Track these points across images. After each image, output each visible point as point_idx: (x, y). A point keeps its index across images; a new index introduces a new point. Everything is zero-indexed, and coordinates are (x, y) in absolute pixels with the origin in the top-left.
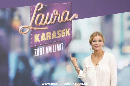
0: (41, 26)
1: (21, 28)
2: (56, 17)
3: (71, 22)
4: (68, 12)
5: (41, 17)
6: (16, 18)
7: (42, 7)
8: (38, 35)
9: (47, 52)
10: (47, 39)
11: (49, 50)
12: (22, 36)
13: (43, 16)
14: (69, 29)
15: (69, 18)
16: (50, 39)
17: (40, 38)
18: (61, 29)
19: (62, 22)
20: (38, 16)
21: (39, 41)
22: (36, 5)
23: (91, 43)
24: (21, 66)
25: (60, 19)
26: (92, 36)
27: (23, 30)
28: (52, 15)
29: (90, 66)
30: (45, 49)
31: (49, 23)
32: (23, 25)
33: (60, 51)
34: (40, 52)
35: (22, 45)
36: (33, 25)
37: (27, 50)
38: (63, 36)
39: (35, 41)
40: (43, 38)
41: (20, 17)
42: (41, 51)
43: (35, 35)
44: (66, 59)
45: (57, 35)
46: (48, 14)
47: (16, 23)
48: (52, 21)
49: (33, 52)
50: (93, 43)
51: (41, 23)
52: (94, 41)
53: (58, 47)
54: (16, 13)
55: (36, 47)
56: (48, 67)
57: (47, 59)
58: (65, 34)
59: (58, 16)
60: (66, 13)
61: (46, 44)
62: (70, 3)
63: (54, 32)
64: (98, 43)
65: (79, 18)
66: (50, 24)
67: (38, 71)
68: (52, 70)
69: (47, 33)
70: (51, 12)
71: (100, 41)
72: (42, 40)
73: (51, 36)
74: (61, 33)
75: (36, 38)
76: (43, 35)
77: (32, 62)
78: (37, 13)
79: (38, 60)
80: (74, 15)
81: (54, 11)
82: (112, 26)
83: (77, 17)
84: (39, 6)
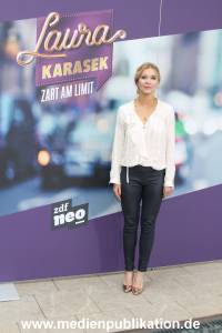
0: (55, 52)
1: (19, 54)
2: (82, 36)
3: (111, 45)
4: (106, 28)
5: (54, 36)
6: (12, 38)
7: (57, 19)
8: (50, 67)
9: (63, 95)
10: (65, 74)
11: (67, 92)
12: (21, 68)
13: (59, 34)
14: (106, 58)
15: (107, 38)
16: (70, 73)
18: (91, 57)
20: (50, 34)
21: (49, 76)
22: (47, 15)
24: (19, 116)
25: (90, 41)
27: (23, 58)
28: (76, 32)
30: (60, 90)
31: (69, 46)
32: (23, 49)
33: (87, 96)
34: (50, 95)
35: (21, 82)
36: (41, 49)
37: (28, 91)
38: (94, 69)
39: (44, 77)
41: (19, 37)
42: (52, 94)
43: (44, 67)
44: (98, 109)
45: (83, 68)
46: (68, 31)
47: (12, 47)
48: (76, 42)
49: (38, 94)
50: (142, 81)
51: (54, 46)
52: (144, 78)
53: (84, 89)
54: (13, 31)
55: (45, 87)
56: (64, 119)
57: (63, 107)
58: (98, 66)
59: (86, 35)
60: (102, 29)
63: (78, 63)
64: (149, 80)
66: (71, 49)
67: (46, 125)
68: (72, 126)
69: (66, 65)
70: (73, 28)
72: (55, 75)
73: (72, 69)
74: (90, 64)
76: (58, 66)
77: (37, 110)
78: (49, 29)
79: (47, 108)
80: (118, 32)
81: (80, 26)
83: (122, 37)
84: (53, 17)
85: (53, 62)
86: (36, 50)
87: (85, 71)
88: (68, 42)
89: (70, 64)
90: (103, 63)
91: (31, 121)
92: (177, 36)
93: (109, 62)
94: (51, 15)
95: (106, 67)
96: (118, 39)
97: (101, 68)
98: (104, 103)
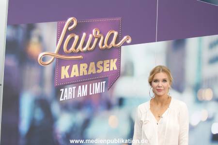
0: (72, 54)
1: (41, 55)
2: (96, 40)
3: (119, 48)
4: (116, 33)
6: (34, 40)
7: (75, 24)
8: (68, 67)
9: (79, 94)
10: (81, 74)
11: (83, 91)
12: (42, 68)
13: (77, 37)
14: (116, 60)
15: (117, 42)
17: (70, 71)
18: (103, 59)
19: (106, 49)
20: (69, 37)
21: (68, 76)
22: (67, 20)
24: (39, 115)
25: (103, 44)
26: (153, 73)
27: (44, 59)
28: (91, 36)
29: (147, 119)
30: (77, 89)
31: (85, 49)
32: (44, 50)
33: (100, 94)
34: (68, 94)
35: (41, 82)
36: (61, 51)
37: (48, 90)
38: (106, 70)
39: (63, 77)
40: (75, 73)
41: (40, 39)
42: (70, 93)
43: (63, 68)
44: (109, 106)
45: (97, 69)
46: (84, 34)
47: (34, 48)
48: (91, 45)
49: (57, 93)
51: (72, 49)
52: (156, 81)
54: (35, 32)
56: (80, 117)
57: (79, 105)
58: (109, 67)
59: (99, 39)
60: (112, 35)
61: (78, 81)
62: (119, 19)
63: (92, 64)
64: (161, 84)
65: (132, 43)
66: (87, 51)
67: (64, 123)
68: (87, 123)
69: (82, 65)
70: (89, 32)
71: (165, 81)
72: (72, 76)
73: (87, 69)
74: (102, 65)
75: (64, 72)
76: (75, 67)
77: (55, 108)
78: (68, 32)
79: (65, 107)
80: (125, 38)
81: (94, 31)
82: (183, 56)
83: (129, 42)
84: (71, 22)
85: (71, 63)
86: (56, 52)
87: (99, 71)
88: (84, 45)
89: (85, 65)
93: (118, 64)
94: (70, 20)
95: (116, 68)
96: (125, 44)
97: (111, 69)
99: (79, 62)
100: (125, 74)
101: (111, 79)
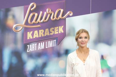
0: (34, 24)
1: (14, 26)
2: (49, 15)
3: (65, 19)
4: (62, 10)
5: (34, 16)
6: (10, 17)
8: (31, 32)
9: (39, 48)
10: (40, 36)
11: (41, 46)
12: (15, 34)
13: (36, 14)
15: (63, 16)
16: (43, 36)
17: (33, 35)
19: (56, 20)
20: (31, 15)
21: (31, 38)
23: (77, 39)
24: (14, 61)
25: (54, 17)
26: (78, 33)
27: (16, 28)
28: (45, 13)
31: (42, 21)
32: (16, 23)
33: (53, 48)
34: (32, 48)
35: (15, 41)
36: (27, 23)
37: (20, 46)
38: (56, 33)
39: (28, 38)
40: (36, 35)
41: (14, 17)
43: (28, 33)
44: (59, 55)
45: (50, 32)
46: (41, 12)
47: (10, 22)
48: (45, 19)
49: (25, 47)
51: (34, 21)
54: (10, 13)
55: (29, 44)
56: (40, 61)
57: (39, 55)
58: (58, 31)
59: (51, 15)
62: (64, 1)
63: (47, 30)
65: (73, 16)
66: (43, 22)
67: (30, 65)
68: (45, 65)
69: (40, 31)
71: (86, 38)
72: (34, 37)
73: (44, 33)
74: (54, 30)
75: (29, 35)
76: (36, 32)
78: (31, 12)
79: (31, 56)
80: (68, 12)
81: (47, 10)
83: (71, 15)
85: (34, 30)
86: (23, 24)
87: (51, 34)
88: (41, 19)
89: (43, 31)
90: (61, 30)
91: (21, 63)
92: (101, 13)
93: (64, 29)
94: (31, 4)
95: (62, 32)
96: (69, 16)
97: (60, 32)
98: (62, 52)
99: (38, 29)
100: (69, 35)
101: (60, 38)
